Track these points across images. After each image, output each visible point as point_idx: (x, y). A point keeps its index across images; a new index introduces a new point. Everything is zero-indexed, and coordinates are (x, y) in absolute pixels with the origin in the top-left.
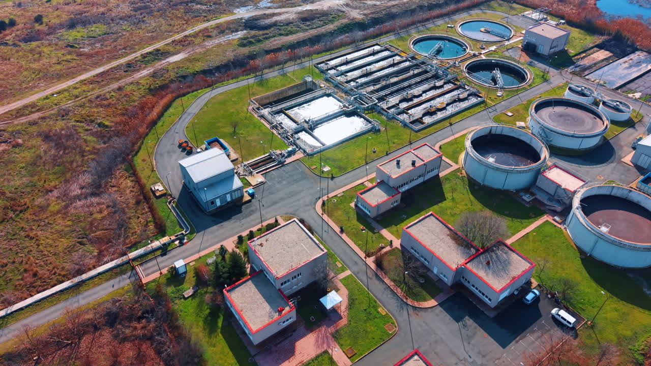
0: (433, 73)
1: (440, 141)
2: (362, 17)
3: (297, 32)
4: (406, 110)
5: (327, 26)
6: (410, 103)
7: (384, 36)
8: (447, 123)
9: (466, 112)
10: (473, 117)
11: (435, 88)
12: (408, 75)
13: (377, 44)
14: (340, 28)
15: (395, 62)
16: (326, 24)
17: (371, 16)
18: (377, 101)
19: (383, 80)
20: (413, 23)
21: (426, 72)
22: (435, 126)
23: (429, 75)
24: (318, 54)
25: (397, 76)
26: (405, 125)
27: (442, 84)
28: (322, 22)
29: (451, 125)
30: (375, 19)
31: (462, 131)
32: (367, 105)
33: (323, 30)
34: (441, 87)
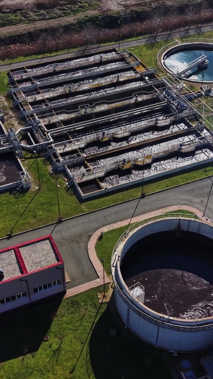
0: (163, 104)
1: (110, 224)
2: (121, 8)
3: (20, 22)
4: (87, 160)
5: (65, 17)
6: (102, 150)
7: (134, 39)
8: (137, 193)
9: (180, 176)
10: (187, 188)
11: (154, 128)
12: (127, 102)
13: (114, 50)
14: (81, 22)
15: (121, 80)
16: (66, 14)
17: (134, 8)
18: (52, 140)
19: (82, 108)
20: (186, 24)
21: (156, 100)
22: (115, 196)
23: (157, 106)
24: (26, 55)
25: (108, 103)
26: (72, 187)
27: (167, 124)
28: (62, 11)
29: (143, 196)
30: (136, 12)
31: (153, 210)
32: (35, 145)
33: (56, 22)
34: (166, 127)
